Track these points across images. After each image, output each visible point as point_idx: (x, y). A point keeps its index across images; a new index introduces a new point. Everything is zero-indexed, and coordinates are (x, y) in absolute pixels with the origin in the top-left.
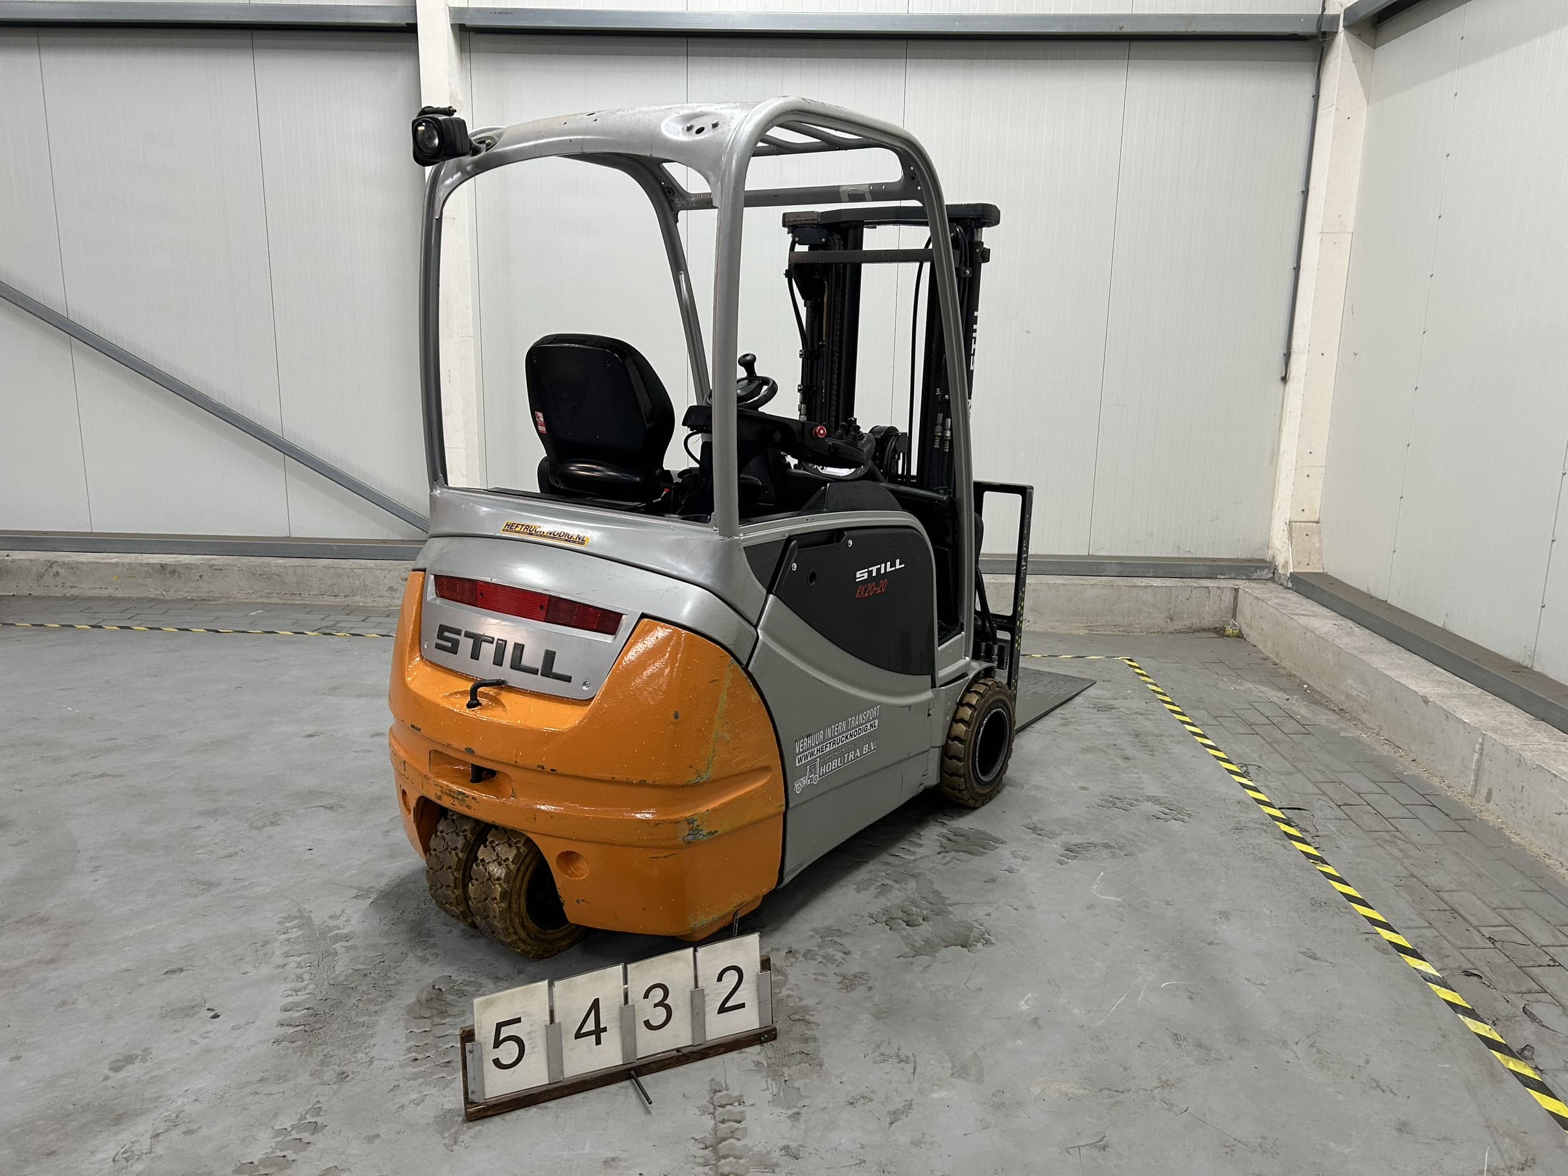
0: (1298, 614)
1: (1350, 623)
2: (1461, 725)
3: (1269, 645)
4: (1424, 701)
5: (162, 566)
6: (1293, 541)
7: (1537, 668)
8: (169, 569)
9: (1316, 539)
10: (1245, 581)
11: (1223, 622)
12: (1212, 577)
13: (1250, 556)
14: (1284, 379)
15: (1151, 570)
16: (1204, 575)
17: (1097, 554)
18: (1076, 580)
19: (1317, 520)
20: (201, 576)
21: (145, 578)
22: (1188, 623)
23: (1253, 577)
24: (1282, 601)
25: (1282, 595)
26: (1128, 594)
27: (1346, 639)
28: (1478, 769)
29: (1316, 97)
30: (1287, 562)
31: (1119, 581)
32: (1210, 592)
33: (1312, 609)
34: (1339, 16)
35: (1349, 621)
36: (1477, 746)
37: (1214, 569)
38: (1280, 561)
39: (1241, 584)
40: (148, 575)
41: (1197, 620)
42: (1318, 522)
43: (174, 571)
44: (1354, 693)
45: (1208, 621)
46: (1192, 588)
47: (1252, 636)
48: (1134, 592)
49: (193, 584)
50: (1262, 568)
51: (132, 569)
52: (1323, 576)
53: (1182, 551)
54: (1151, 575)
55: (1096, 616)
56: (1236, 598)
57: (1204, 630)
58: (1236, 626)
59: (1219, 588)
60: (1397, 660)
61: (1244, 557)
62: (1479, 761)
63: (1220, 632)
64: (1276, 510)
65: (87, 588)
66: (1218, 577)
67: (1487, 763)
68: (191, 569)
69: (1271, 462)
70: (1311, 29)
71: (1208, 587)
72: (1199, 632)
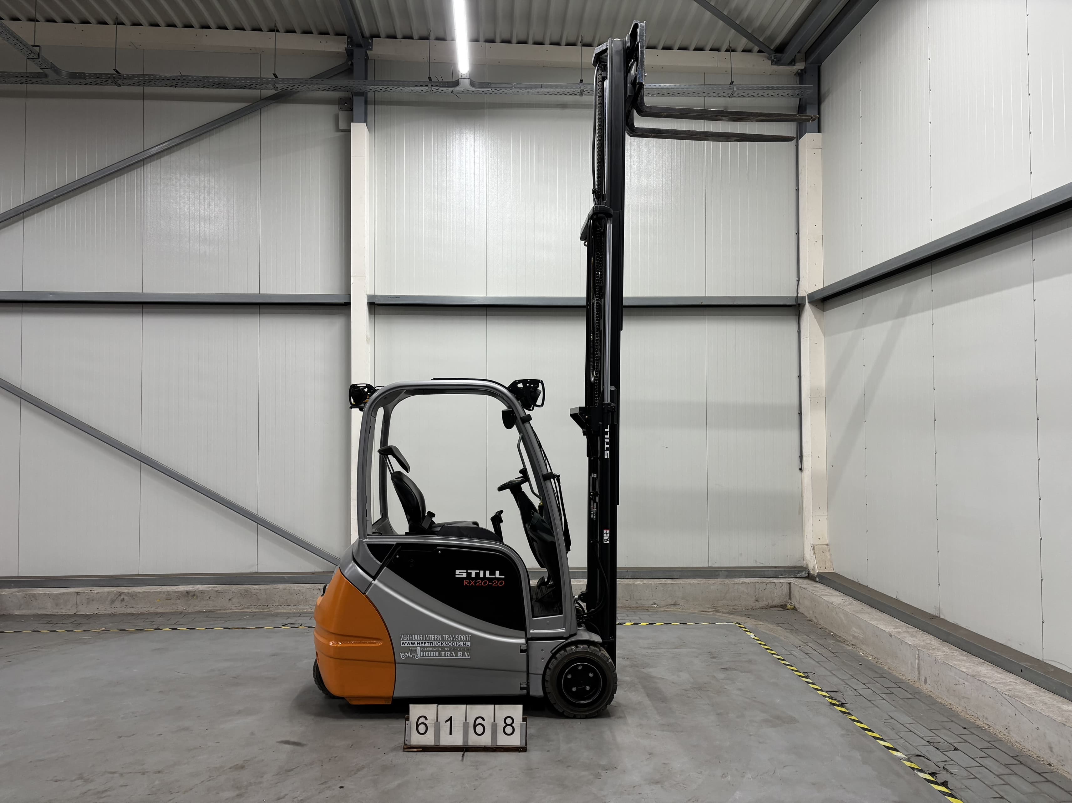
0: (823, 595)
1: (851, 599)
2: (908, 646)
3: (811, 612)
4: (890, 635)
5: (187, 592)
6: (816, 555)
7: (942, 617)
8: (191, 594)
9: (828, 554)
10: (794, 579)
11: (785, 601)
12: (776, 577)
13: (794, 565)
14: (801, 469)
15: (744, 574)
16: (772, 576)
17: (713, 566)
18: (704, 581)
19: (827, 544)
20: (210, 597)
21: (176, 600)
22: (767, 603)
23: (798, 576)
24: (815, 589)
25: (814, 585)
26: (733, 588)
27: (849, 607)
28: (919, 667)
29: (799, 332)
30: (814, 567)
31: (727, 580)
32: (776, 585)
33: (830, 592)
34: (805, 296)
35: (850, 597)
36: (917, 656)
37: (777, 572)
38: (811, 567)
39: (792, 580)
40: (178, 598)
41: (771, 601)
42: (827, 545)
43: (194, 595)
44: (856, 635)
45: (777, 601)
46: (767, 583)
47: (801, 610)
48: (736, 586)
49: (205, 602)
50: (802, 571)
51: (169, 595)
52: (834, 574)
53: (758, 563)
54: (744, 577)
55: (717, 601)
56: (790, 588)
57: (775, 606)
58: (792, 603)
59: (780, 583)
60: (875, 616)
61: (791, 565)
62: (919, 664)
63: (784, 607)
64: (805, 539)
65: (141, 608)
66: (779, 576)
67: (922, 664)
68: (204, 593)
69: (799, 513)
70: (793, 303)
71: (774, 583)
72: (772, 608)
